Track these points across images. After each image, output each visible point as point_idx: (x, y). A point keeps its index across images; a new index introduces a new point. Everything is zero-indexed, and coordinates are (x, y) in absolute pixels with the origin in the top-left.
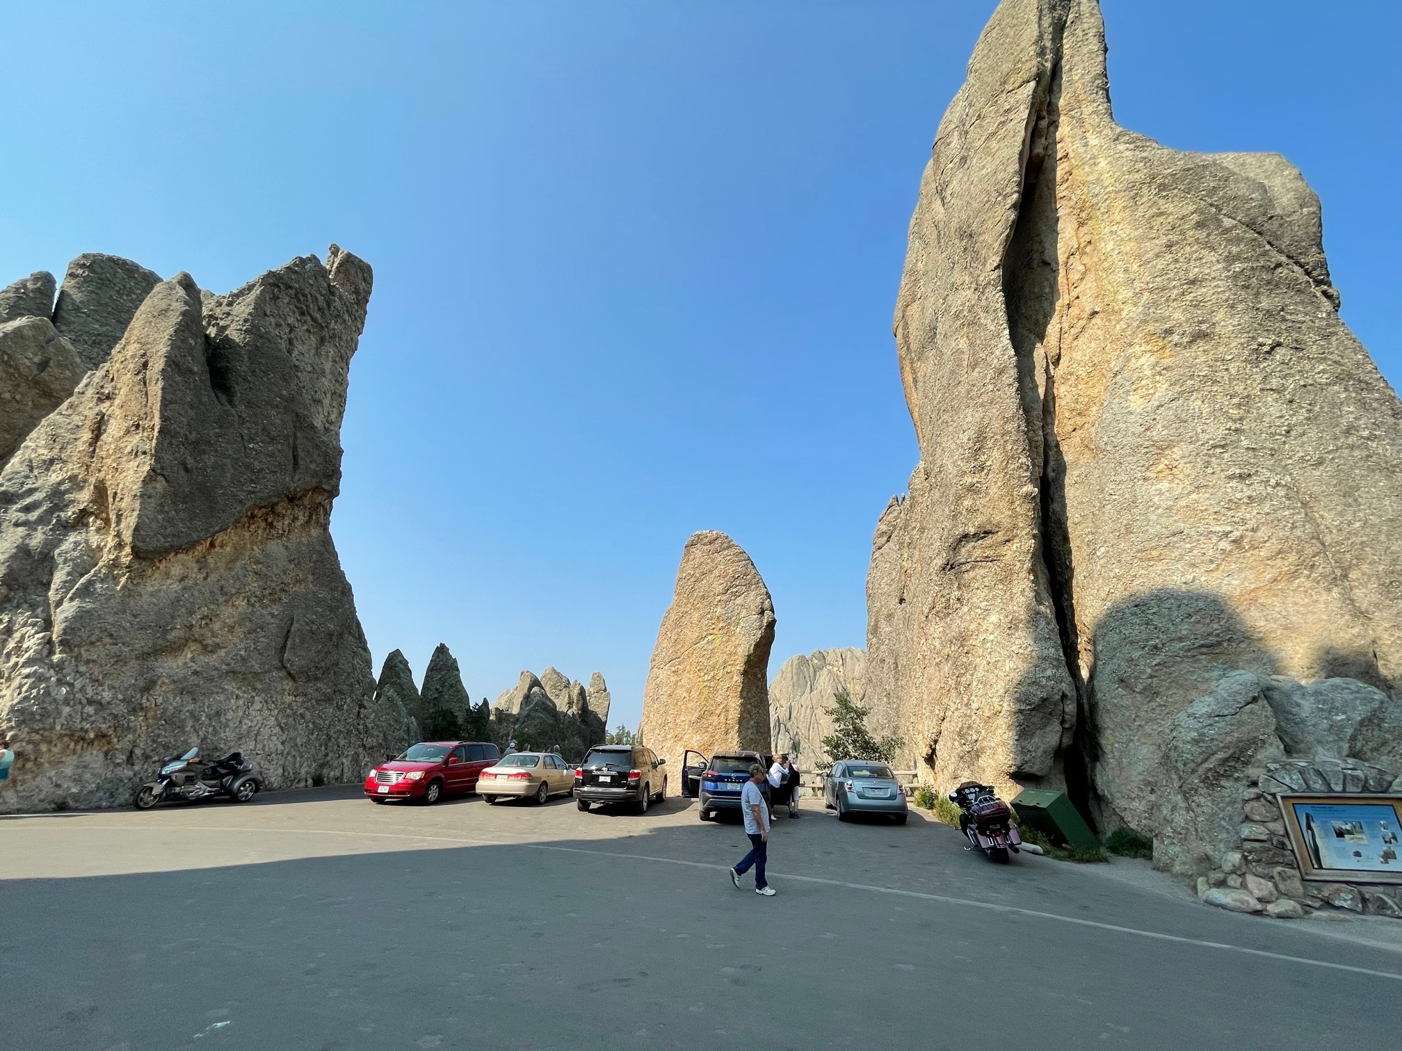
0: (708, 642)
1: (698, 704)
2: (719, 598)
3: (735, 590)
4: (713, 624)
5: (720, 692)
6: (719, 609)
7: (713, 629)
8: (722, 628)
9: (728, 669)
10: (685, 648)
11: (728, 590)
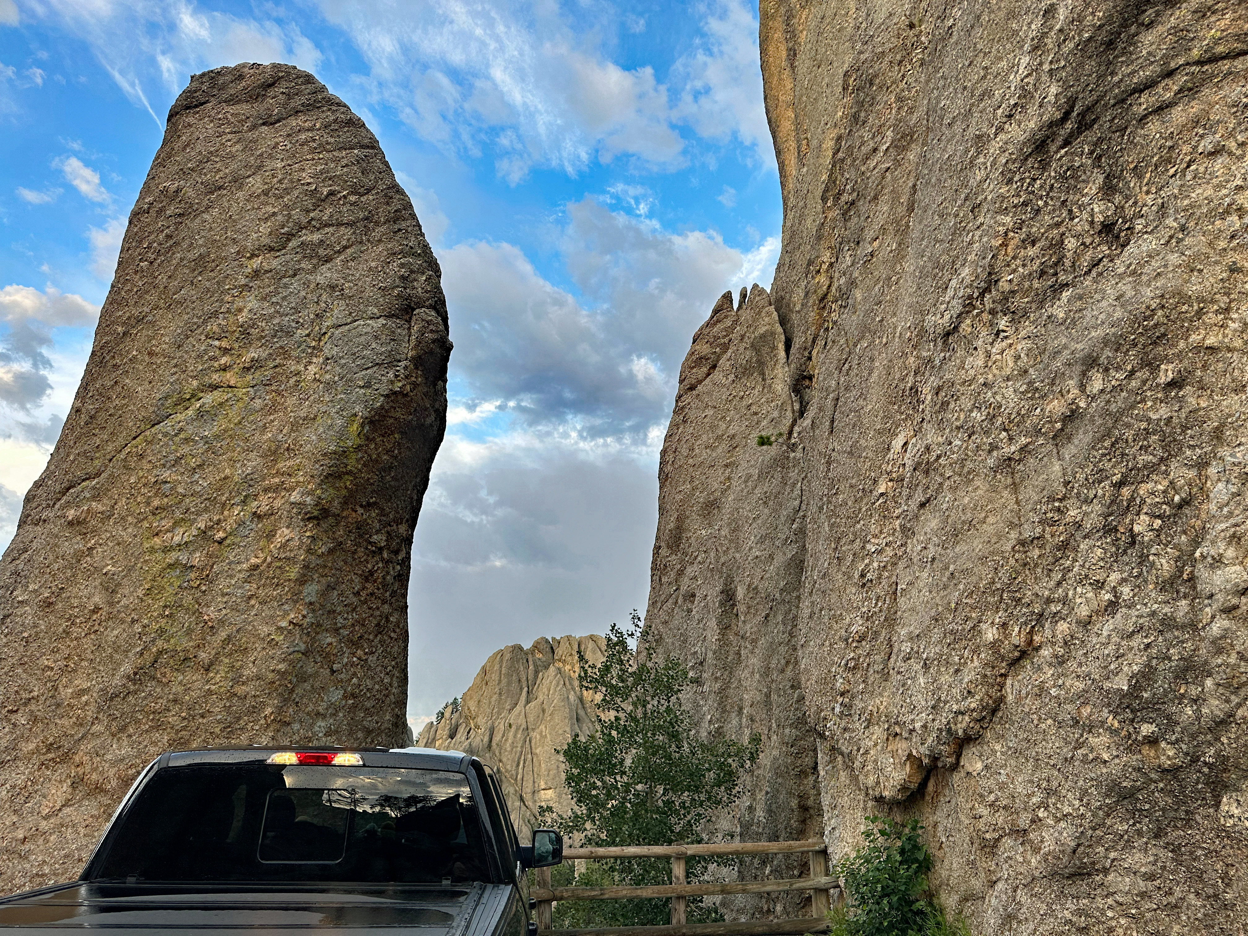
0: (200, 414)
1: (138, 628)
2: (256, 263)
3: (316, 237)
4: (226, 351)
5: (222, 584)
6: (252, 302)
7: (224, 369)
8: (255, 365)
9: (263, 504)
10: (121, 441)
11: (290, 236)
